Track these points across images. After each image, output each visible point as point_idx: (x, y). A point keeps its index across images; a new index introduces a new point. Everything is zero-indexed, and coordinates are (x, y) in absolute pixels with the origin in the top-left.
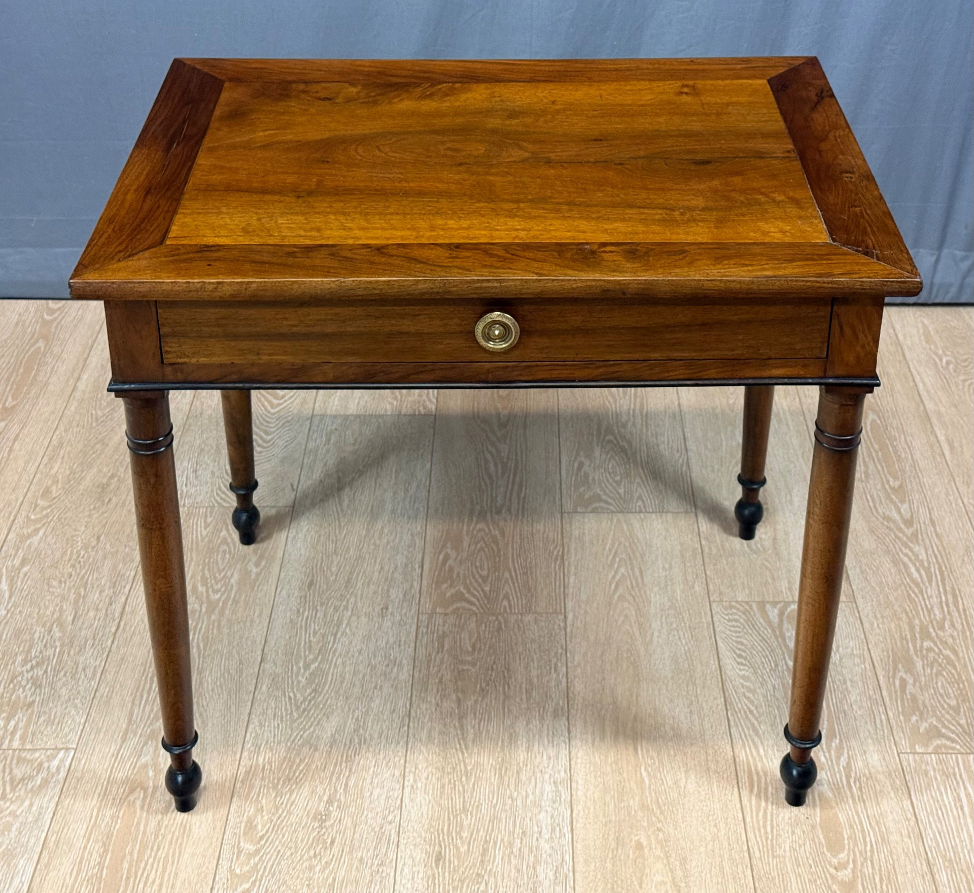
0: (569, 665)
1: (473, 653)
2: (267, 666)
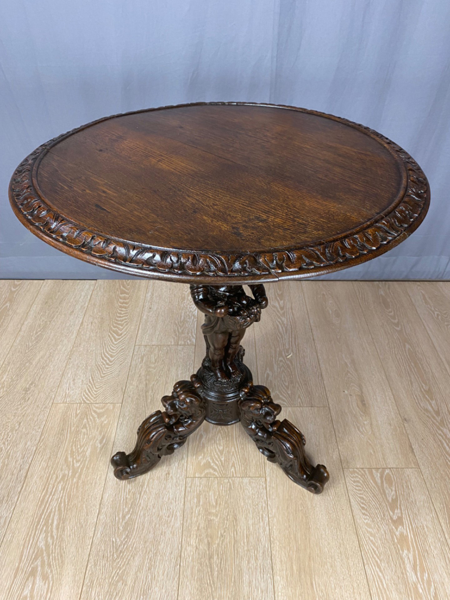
0: (270, 515)
1: (216, 507)
2: (101, 517)
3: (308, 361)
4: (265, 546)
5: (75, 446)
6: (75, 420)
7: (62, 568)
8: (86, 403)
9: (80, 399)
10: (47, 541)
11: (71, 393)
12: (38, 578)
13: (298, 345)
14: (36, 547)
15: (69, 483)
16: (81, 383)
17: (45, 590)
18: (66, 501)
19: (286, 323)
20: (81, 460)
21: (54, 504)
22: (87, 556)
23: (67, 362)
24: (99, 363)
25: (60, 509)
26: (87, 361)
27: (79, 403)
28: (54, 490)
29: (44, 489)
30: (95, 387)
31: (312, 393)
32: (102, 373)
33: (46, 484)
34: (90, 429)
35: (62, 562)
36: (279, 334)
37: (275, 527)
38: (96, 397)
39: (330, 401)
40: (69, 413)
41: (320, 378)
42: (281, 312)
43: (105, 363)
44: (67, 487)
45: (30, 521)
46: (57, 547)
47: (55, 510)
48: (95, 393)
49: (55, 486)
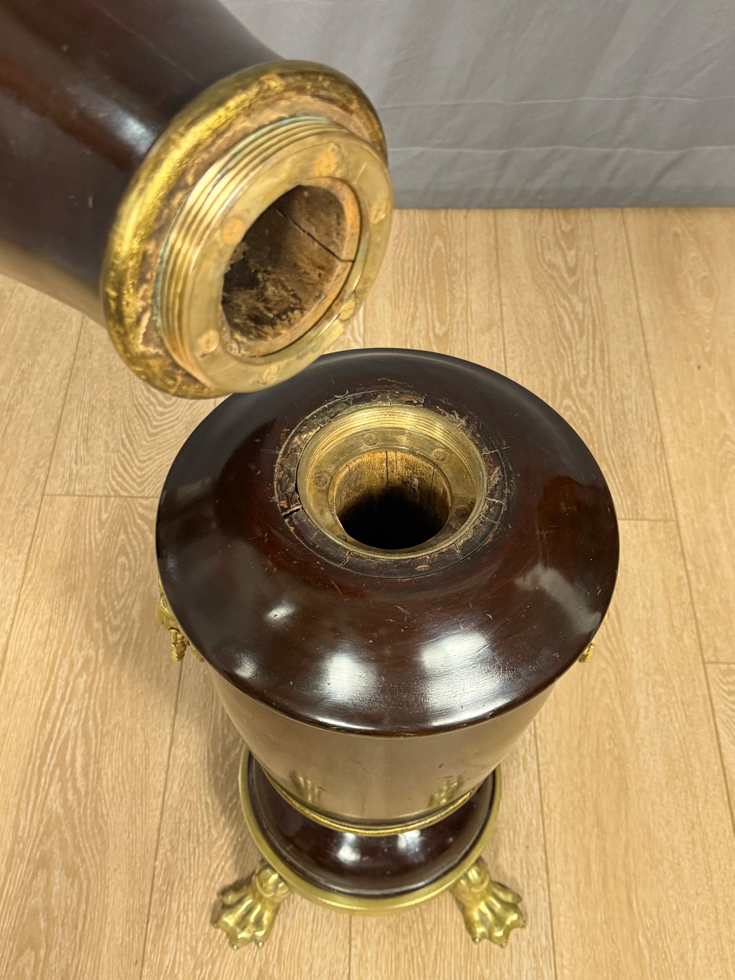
3: (631, 410)
4: (530, 824)
5: (105, 595)
6: (99, 536)
7: (104, 854)
8: (121, 496)
9: (105, 487)
10: (66, 800)
11: (83, 471)
12: (56, 873)
13: (609, 367)
14: (45, 810)
15: (100, 678)
16: (103, 448)
17: (74, 896)
18: (99, 716)
19: (581, 312)
20: (123, 625)
21: (72, 722)
22: (156, 832)
23: (66, 395)
24: (141, 401)
25: (85, 733)
26: (111, 394)
27: (105, 496)
28: (68, 692)
29: (47, 688)
30: (137, 457)
31: (639, 487)
32: (151, 425)
33: (50, 677)
34: (135, 556)
35: (103, 843)
36: (563, 340)
37: (551, 785)
38: (143, 482)
39: (680, 506)
40: (83, 517)
41: (658, 452)
42: (570, 281)
43: (153, 400)
44: (96, 685)
45: (25, 757)
46: (89, 812)
47: (76, 733)
48: (139, 473)
49: (71, 684)
